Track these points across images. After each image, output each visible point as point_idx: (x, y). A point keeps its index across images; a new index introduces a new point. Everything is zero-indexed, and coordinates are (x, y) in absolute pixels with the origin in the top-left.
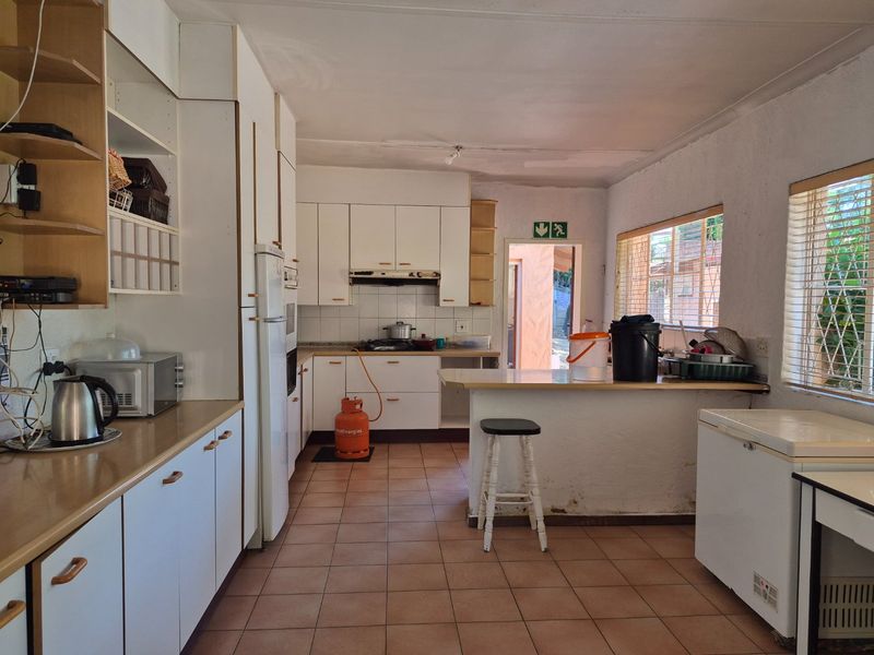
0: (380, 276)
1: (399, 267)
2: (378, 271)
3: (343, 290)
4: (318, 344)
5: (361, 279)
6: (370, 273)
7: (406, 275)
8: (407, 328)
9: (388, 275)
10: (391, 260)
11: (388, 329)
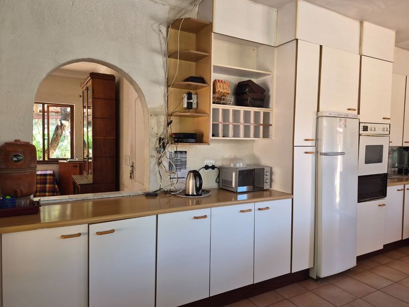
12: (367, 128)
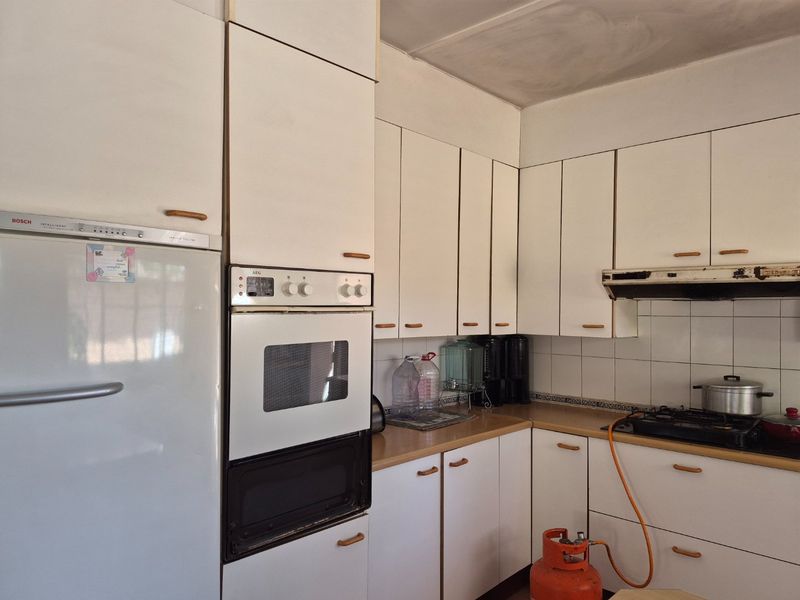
0: (664, 279)
1: (717, 259)
2: (658, 271)
3: (601, 308)
4: (578, 401)
5: (628, 287)
6: (645, 275)
7: (726, 276)
8: (748, 393)
9: (682, 278)
10: (701, 245)
11: (704, 389)
12: (272, 287)
